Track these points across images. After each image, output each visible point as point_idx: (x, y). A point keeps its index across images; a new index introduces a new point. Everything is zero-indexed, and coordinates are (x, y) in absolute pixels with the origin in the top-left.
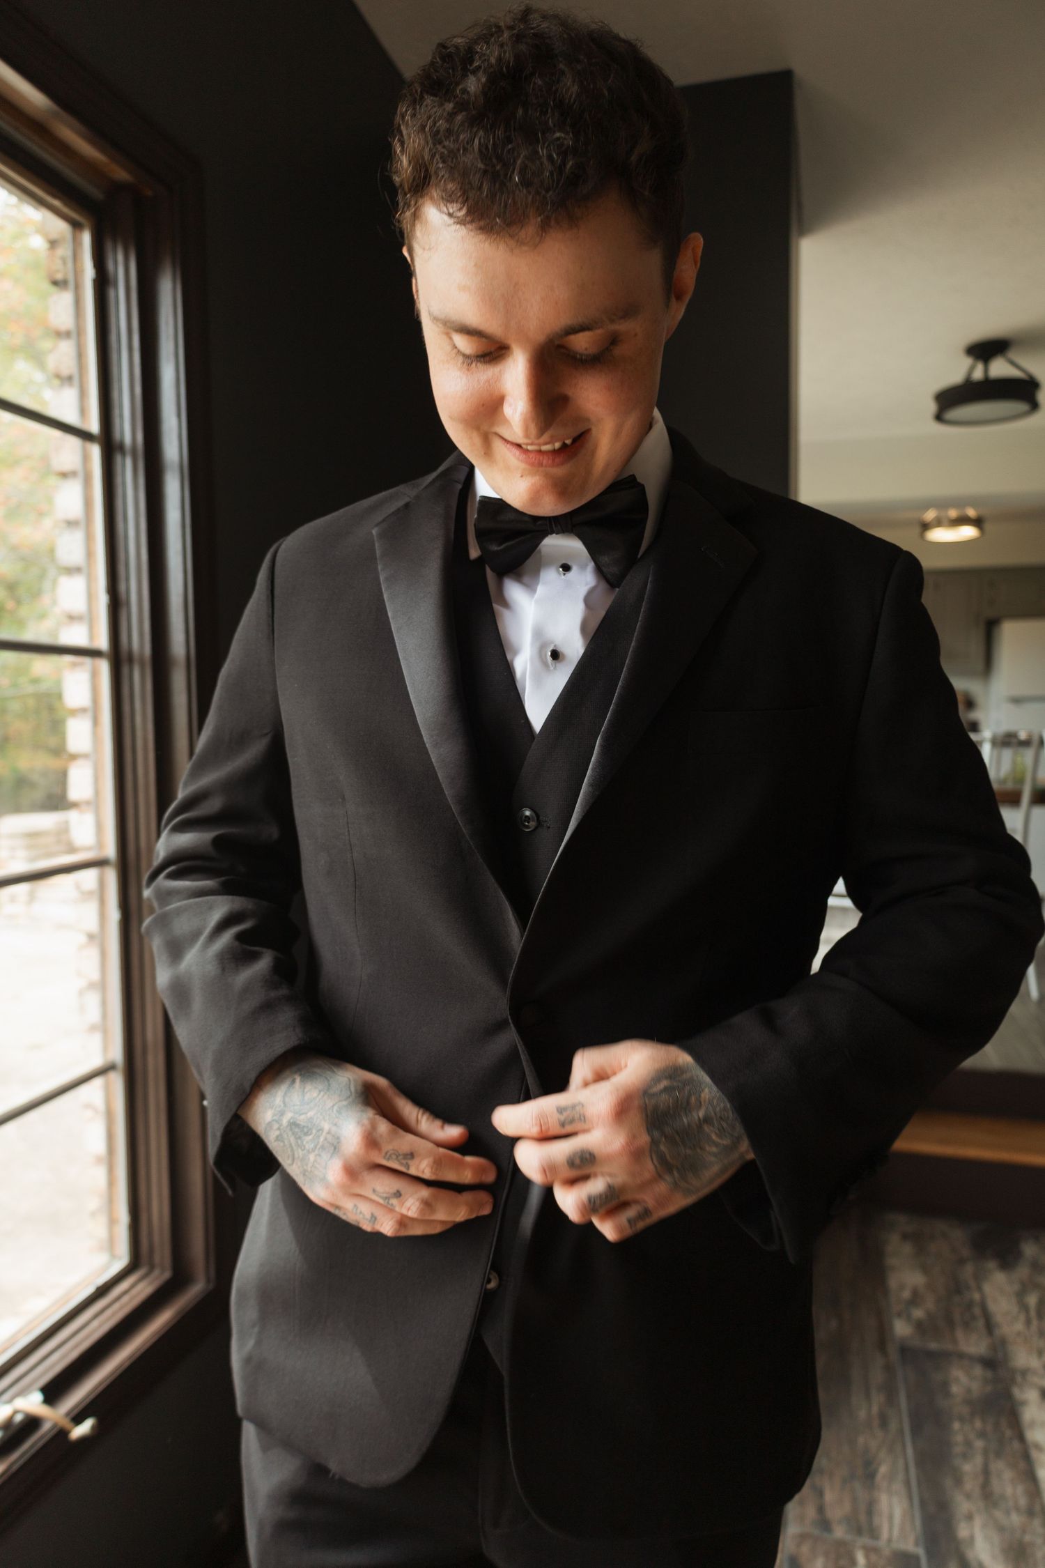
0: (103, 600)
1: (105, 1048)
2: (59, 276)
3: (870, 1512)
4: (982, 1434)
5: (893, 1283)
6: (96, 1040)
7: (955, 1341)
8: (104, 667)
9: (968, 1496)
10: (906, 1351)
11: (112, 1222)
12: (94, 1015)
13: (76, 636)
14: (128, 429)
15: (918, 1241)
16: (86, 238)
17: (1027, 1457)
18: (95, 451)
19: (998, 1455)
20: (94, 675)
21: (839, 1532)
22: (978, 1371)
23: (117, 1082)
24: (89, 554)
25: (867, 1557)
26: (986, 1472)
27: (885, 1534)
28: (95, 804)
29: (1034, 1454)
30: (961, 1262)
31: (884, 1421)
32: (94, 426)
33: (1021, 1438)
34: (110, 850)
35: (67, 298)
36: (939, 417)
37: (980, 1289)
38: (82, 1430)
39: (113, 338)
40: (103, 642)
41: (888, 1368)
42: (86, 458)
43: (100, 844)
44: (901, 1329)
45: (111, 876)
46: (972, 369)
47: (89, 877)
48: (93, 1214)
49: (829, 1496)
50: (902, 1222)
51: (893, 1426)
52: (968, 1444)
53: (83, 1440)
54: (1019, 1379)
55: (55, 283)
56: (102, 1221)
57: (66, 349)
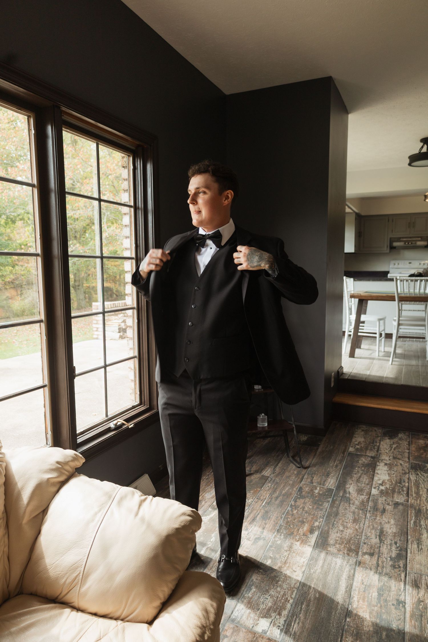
0: (134, 245)
1: (134, 353)
2: (124, 166)
3: (325, 481)
4: (363, 470)
5: (353, 440)
6: (132, 351)
7: (366, 453)
8: (134, 261)
9: (352, 481)
10: (350, 454)
11: (136, 393)
12: (131, 346)
13: (127, 254)
14: (140, 204)
15: (366, 432)
16: (131, 158)
17: (373, 475)
18: (132, 210)
19: (365, 474)
20: (132, 264)
21: (314, 484)
22: (369, 459)
23: (136, 360)
24: (131, 234)
25: (320, 489)
26: (360, 477)
27: (327, 485)
28: (132, 294)
29: (375, 475)
30: (378, 437)
31: (336, 466)
32: (132, 204)
33: (374, 472)
34: (135, 305)
35: (126, 170)
36: (410, 164)
37: (380, 443)
38: (132, 426)
39: (137, 182)
40: (134, 256)
41: (343, 457)
42: (130, 211)
43: (133, 304)
44: (351, 449)
45: (135, 311)
46: (422, 147)
47: (130, 312)
48: (131, 394)
49: (315, 478)
50: (364, 427)
51: (339, 467)
52: (358, 472)
53: (132, 428)
54: (380, 461)
55: (124, 167)
56: (133, 395)
57: (126, 183)
